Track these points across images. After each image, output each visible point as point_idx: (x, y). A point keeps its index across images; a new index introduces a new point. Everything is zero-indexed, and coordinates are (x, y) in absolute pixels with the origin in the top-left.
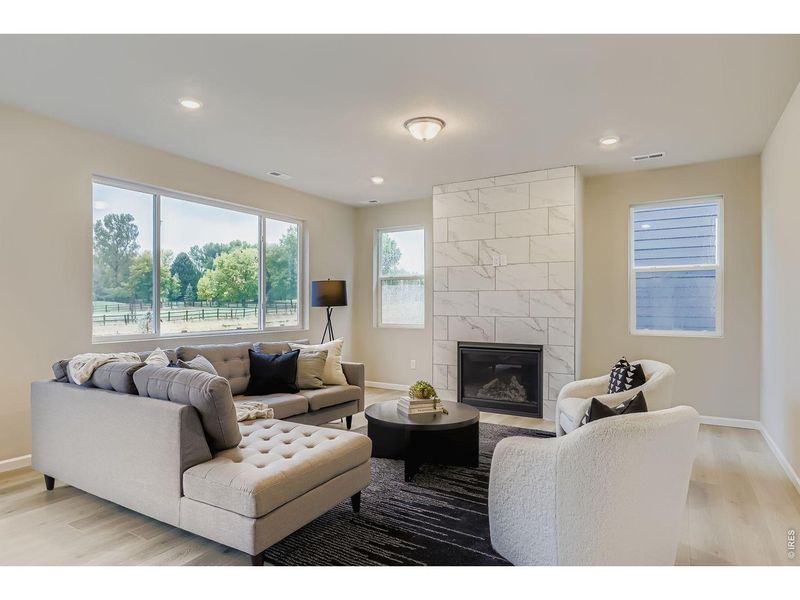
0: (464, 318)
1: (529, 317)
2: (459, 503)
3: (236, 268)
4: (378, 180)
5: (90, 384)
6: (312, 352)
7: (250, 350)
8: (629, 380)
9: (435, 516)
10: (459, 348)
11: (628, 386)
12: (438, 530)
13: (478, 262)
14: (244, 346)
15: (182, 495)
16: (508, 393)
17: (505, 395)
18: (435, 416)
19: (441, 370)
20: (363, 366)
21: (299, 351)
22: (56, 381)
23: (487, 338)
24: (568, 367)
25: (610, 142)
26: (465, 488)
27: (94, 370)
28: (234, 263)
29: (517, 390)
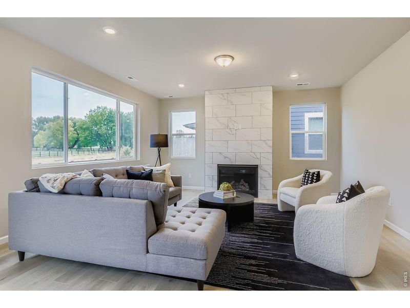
0: (220, 153)
1: (252, 152)
2: (262, 239)
3: (58, 130)
4: (181, 86)
5: (63, 192)
6: (158, 171)
7: (127, 170)
8: (315, 178)
9: (259, 247)
10: (218, 167)
11: (314, 181)
12: (266, 253)
13: (228, 127)
14: (123, 168)
15: (148, 252)
16: (240, 187)
17: (239, 188)
18: (233, 199)
19: (209, 178)
20: (181, 177)
21: (152, 170)
22: (27, 191)
23: (232, 162)
24: (269, 174)
25: (294, 76)
26: (257, 232)
27: (66, 183)
28: (58, 127)
29: (244, 186)
